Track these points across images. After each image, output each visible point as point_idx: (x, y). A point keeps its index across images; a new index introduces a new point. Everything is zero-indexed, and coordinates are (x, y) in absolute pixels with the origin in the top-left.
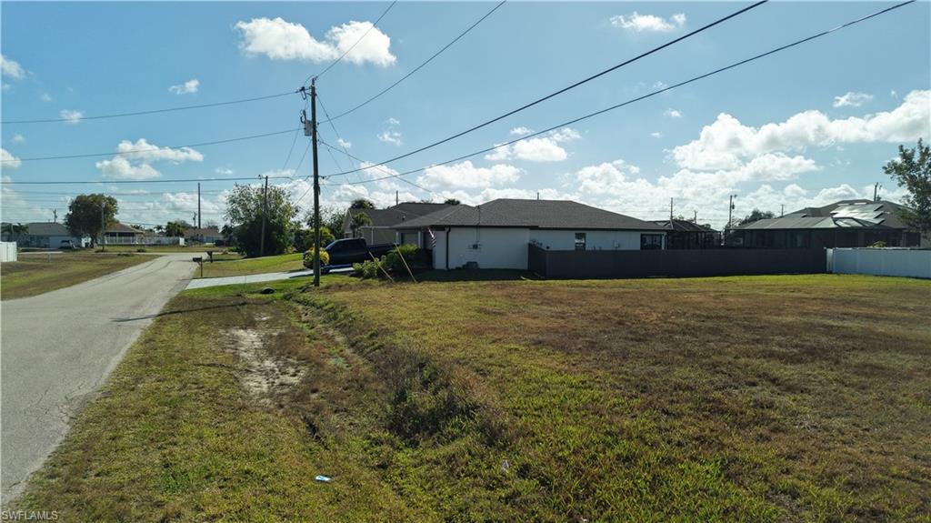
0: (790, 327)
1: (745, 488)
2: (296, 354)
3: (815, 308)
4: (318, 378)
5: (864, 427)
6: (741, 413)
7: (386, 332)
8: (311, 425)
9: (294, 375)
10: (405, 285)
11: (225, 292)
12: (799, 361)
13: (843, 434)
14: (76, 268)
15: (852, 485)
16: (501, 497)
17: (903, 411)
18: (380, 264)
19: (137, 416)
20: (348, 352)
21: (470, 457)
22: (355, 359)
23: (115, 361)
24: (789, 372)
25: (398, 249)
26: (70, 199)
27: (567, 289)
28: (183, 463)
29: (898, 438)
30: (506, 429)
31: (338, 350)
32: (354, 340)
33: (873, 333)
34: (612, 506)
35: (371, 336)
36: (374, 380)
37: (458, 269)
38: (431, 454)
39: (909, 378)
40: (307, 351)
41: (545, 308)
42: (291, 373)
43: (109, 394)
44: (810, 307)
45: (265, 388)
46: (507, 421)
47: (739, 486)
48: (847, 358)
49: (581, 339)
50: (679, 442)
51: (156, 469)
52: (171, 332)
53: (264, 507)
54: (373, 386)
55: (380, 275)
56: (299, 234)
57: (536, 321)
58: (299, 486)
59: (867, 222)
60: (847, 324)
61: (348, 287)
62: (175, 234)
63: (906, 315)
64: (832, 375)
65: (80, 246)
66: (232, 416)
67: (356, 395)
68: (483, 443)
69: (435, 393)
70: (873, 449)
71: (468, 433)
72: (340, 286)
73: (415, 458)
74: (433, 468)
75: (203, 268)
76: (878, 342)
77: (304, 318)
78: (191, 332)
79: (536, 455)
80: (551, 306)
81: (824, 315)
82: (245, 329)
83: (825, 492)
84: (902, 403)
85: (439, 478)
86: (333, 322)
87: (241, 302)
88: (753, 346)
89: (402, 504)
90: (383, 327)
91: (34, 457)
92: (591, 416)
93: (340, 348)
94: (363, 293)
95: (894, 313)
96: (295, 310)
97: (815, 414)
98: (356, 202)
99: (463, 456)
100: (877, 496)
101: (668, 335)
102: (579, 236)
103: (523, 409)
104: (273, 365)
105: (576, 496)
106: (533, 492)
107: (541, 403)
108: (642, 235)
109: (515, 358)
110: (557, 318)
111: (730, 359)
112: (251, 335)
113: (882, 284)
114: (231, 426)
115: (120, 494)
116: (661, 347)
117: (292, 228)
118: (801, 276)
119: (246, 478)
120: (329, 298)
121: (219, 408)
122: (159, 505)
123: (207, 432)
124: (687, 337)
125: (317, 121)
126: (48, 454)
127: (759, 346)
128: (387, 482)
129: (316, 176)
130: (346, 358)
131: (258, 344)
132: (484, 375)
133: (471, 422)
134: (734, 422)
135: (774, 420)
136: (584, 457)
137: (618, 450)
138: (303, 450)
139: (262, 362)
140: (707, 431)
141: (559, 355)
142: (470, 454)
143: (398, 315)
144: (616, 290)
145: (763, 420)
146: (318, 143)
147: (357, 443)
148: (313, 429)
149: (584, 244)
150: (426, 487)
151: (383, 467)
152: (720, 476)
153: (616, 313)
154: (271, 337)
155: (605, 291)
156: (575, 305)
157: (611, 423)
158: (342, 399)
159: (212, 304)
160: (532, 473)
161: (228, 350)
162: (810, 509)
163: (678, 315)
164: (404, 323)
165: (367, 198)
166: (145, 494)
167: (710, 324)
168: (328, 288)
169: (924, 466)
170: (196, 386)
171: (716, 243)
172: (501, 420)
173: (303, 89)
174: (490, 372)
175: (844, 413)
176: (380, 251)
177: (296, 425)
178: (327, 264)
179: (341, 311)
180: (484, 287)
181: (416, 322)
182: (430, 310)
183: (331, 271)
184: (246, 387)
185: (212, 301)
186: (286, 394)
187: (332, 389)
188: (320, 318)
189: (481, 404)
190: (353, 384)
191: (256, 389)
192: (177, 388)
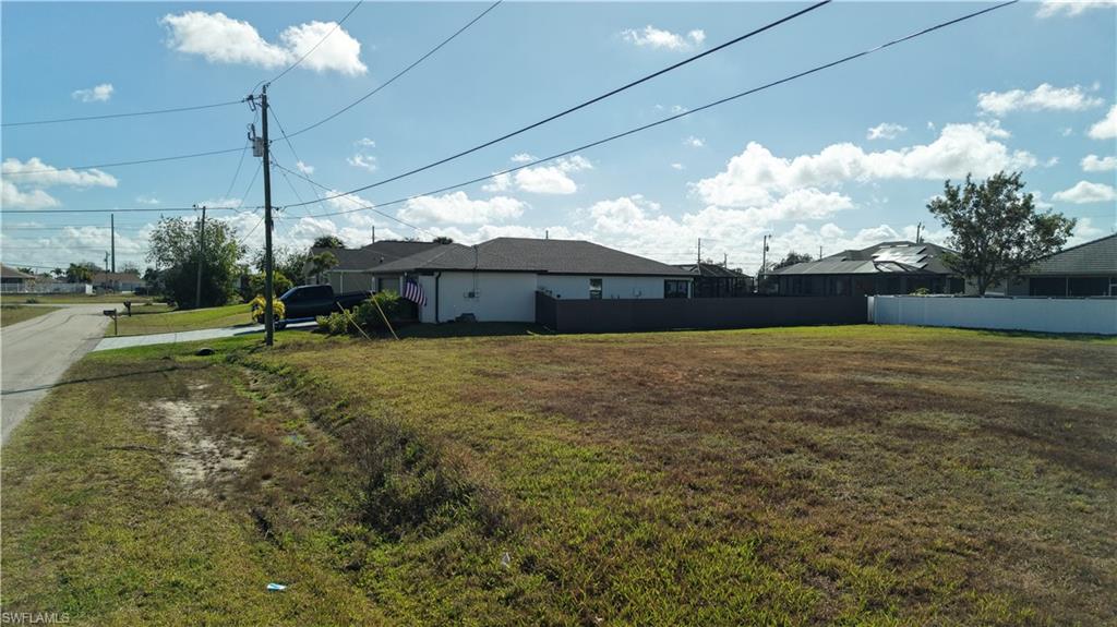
0: (829, 385)
1: (781, 571)
2: (243, 431)
3: (856, 363)
4: (270, 461)
5: (907, 496)
6: (777, 485)
7: (359, 401)
8: (261, 521)
9: (240, 458)
10: (383, 343)
11: (148, 355)
12: (839, 424)
13: (885, 504)
15: (895, 561)
16: (500, 598)
17: (947, 477)
18: (351, 316)
19: (24, 518)
20: (310, 427)
21: (463, 551)
22: (319, 436)
24: (827, 436)
27: (581, 345)
28: (87, 577)
29: (943, 507)
30: (507, 515)
31: (297, 426)
32: (317, 412)
33: (916, 389)
34: (632, 601)
35: (340, 407)
36: (343, 461)
37: (450, 322)
38: (415, 550)
39: (953, 439)
40: (258, 426)
41: (555, 367)
42: (236, 455)
44: (850, 362)
45: (201, 475)
46: (508, 505)
47: (774, 569)
48: (888, 419)
49: (597, 403)
50: (708, 521)
51: (50, 587)
52: (73, 407)
54: (342, 468)
55: (352, 330)
56: (245, 279)
57: (545, 384)
58: (245, 598)
59: (910, 267)
60: (890, 380)
61: (311, 347)
62: (80, 280)
63: (951, 369)
64: (873, 438)
66: (156, 513)
67: (320, 481)
68: (479, 533)
69: (420, 475)
70: (917, 520)
71: (461, 522)
72: (300, 345)
73: (395, 555)
74: (417, 567)
75: (119, 324)
76: (921, 401)
77: (252, 386)
78: (99, 407)
79: (543, 545)
80: (561, 365)
81: (866, 371)
82: (174, 401)
83: (867, 571)
84: (946, 468)
85: (423, 578)
86: (291, 390)
87: (170, 367)
88: (790, 408)
89: (379, 612)
90: (355, 396)
92: (607, 495)
93: (300, 423)
94: (329, 353)
95: (938, 368)
96: (241, 375)
97: (856, 483)
98: (320, 239)
99: (455, 551)
100: (921, 573)
101: (694, 397)
102: (596, 283)
103: (528, 489)
104: (212, 445)
105: (590, 592)
106: (539, 588)
107: (549, 481)
108: (666, 282)
109: (519, 428)
110: (569, 380)
111: (764, 423)
112: (183, 409)
113: (925, 335)
114: (154, 525)
116: (686, 411)
117: (238, 272)
118: (841, 327)
119: (174, 592)
120: (285, 359)
121: (139, 503)
123: (120, 534)
124: (717, 399)
125: (270, 137)
127: (796, 407)
128: (359, 587)
129: (268, 208)
130: (307, 434)
131: (192, 420)
132: (482, 450)
133: (465, 508)
134: (769, 496)
135: (812, 491)
136: (600, 543)
137: (638, 534)
138: (251, 552)
139: (197, 442)
140: (739, 507)
141: (571, 423)
142: (463, 547)
143: (374, 380)
144: (637, 345)
145: (800, 492)
146: (270, 166)
147: (321, 540)
148: (264, 524)
149: (601, 292)
150: (409, 591)
151: (355, 568)
152: (753, 558)
153: (636, 372)
154: (210, 410)
155: (623, 346)
156: (590, 364)
157: (630, 502)
158: (302, 486)
159: (130, 370)
160: (537, 567)
161: (151, 429)
162: (850, 591)
163: (706, 373)
164: (382, 389)
165: (334, 235)
167: (741, 383)
168: (283, 347)
169: (970, 536)
170: (107, 476)
171: (748, 290)
172: (500, 504)
173: (251, 98)
174: (488, 448)
175: (886, 481)
176: (352, 300)
177: (242, 521)
178: (282, 317)
179: (300, 376)
180: (482, 343)
181: (397, 389)
182: (415, 373)
183: (288, 326)
184: (176, 476)
185: (129, 366)
186: (229, 482)
187: (289, 474)
188: (274, 385)
189: (477, 486)
190: (316, 467)
191: (188, 477)
192: (79, 479)
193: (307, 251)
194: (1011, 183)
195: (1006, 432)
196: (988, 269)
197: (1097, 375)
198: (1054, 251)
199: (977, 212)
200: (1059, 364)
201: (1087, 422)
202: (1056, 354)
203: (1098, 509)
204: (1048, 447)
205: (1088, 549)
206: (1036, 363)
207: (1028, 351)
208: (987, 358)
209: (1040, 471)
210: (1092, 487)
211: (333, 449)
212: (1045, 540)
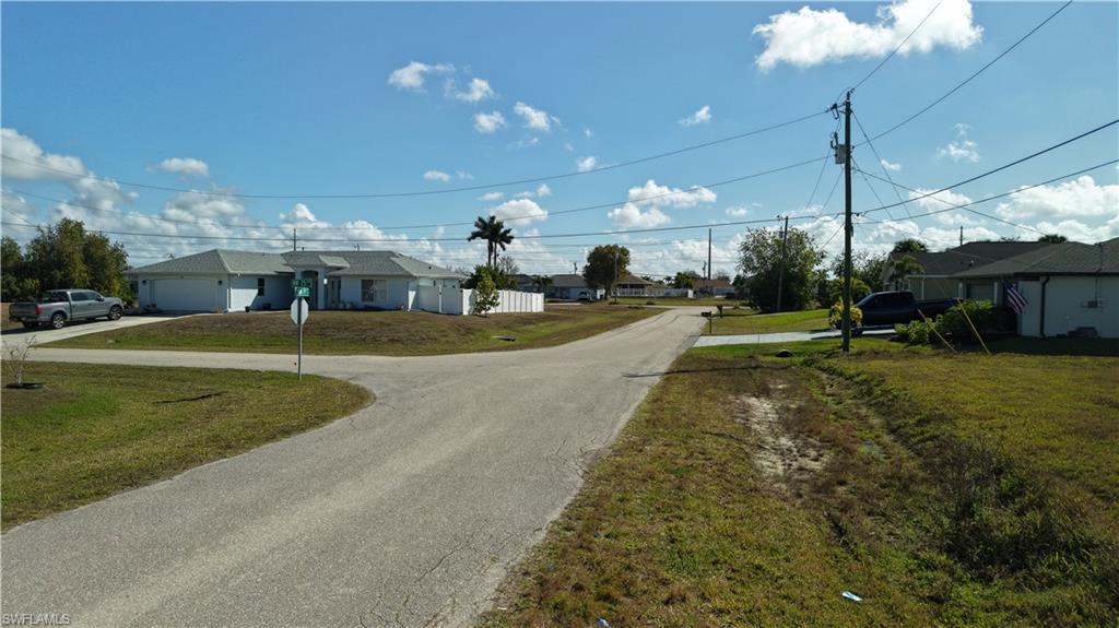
2: (819, 433)
7: (942, 418)
8: (837, 526)
9: (816, 460)
10: (971, 356)
11: (736, 352)
14: (591, 320)
18: (933, 325)
19: (644, 481)
20: (887, 439)
21: (1080, 618)
22: (896, 450)
23: (625, 418)
25: (961, 307)
26: (587, 252)
28: (688, 542)
31: (872, 436)
32: (895, 424)
35: (920, 423)
36: (924, 480)
37: (1061, 336)
38: (1012, 598)
40: (835, 431)
42: (812, 457)
43: (618, 452)
45: (780, 470)
51: (662, 543)
52: (679, 393)
53: (778, 615)
54: (923, 488)
55: (934, 341)
56: (823, 285)
58: (821, 599)
61: (888, 355)
62: (686, 286)
65: (595, 298)
66: (742, 498)
67: (898, 498)
68: (1105, 601)
69: (1021, 513)
71: (1077, 581)
72: (877, 353)
73: (987, 598)
75: (713, 324)
77: (828, 390)
78: (698, 394)
82: (758, 397)
86: (867, 399)
87: (753, 365)
90: (937, 412)
91: (554, 506)
93: (876, 433)
94: (907, 363)
96: (818, 379)
98: (901, 243)
99: (1068, 613)
104: (790, 443)
112: (765, 405)
114: (740, 509)
115: (627, 562)
117: (816, 278)
119: (757, 574)
120: (861, 367)
121: (728, 486)
122: (665, 583)
123: (714, 511)
125: (852, 144)
126: (565, 505)
128: (943, 622)
129: (849, 213)
130: (884, 447)
131: (772, 416)
132: (1108, 499)
133: (1083, 566)
138: (827, 555)
139: (777, 438)
142: (1080, 612)
143: (960, 397)
146: (852, 172)
147: (900, 561)
148: (841, 531)
151: (937, 600)
154: (789, 409)
158: (878, 499)
159: (721, 366)
161: (738, 420)
164: (969, 408)
165: (916, 238)
166: (651, 567)
168: (860, 354)
170: (703, 457)
173: (835, 106)
176: (934, 308)
178: (859, 323)
179: (877, 386)
180: (1109, 366)
181: (987, 409)
182: (1013, 394)
183: (864, 333)
184: (758, 466)
185: (721, 362)
186: (806, 482)
187: (864, 484)
188: (849, 392)
189: (1102, 542)
190: (893, 482)
191: (769, 469)
192: (683, 456)
193: (887, 256)
211: (911, 466)
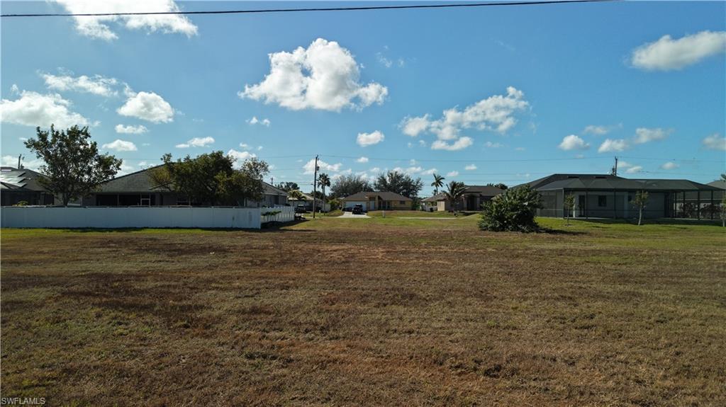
17: (36, 333)
29: (30, 356)
33: (14, 274)
39: (42, 306)
59: (12, 186)
63: (42, 257)
76: (19, 282)
84: (35, 327)
95: (33, 257)
113: (25, 234)
169: (49, 371)
194: (83, 134)
195: (77, 295)
196: (70, 189)
197: (134, 252)
198: (110, 178)
199: (61, 150)
200: (113, 247)
201: (127, 281)
202: (111, 241)
203: (130, 331)
204: (104, 300)
205: (124, 357)
206: (99, 247)
207: (95, 241)
208: (69, 247)
209: (99, 316)
210: (128, 319)
212: (99, 359)
